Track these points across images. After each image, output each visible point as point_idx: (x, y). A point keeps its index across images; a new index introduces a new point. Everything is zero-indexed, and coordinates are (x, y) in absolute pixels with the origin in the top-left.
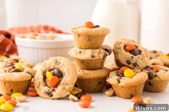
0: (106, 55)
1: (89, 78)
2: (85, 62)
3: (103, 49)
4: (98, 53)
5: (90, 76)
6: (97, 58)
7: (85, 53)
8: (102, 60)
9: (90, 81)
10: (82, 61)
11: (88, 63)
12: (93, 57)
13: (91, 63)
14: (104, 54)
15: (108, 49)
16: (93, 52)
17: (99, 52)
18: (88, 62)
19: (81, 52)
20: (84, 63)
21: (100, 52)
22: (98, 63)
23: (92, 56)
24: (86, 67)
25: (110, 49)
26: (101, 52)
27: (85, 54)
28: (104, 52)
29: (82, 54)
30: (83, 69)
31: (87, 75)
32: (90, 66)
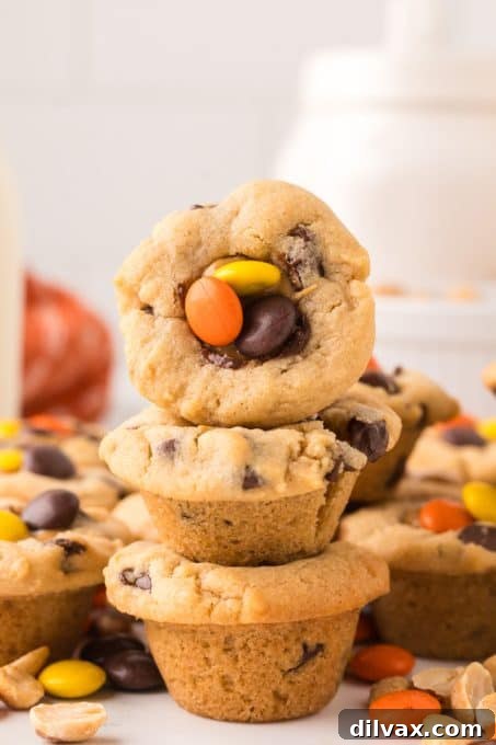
0: (342, 465)
1: (232, 622)
2: (204, 513)
3: (325, 427)
4: (291, 458)
5: (235, 609)
6: (282, 488)
7: (201, 454)
8: (322, 501)
9: (238, 642)
10: (188, 506)
11: (228, 523)
12: (250, 481)
13: (244, 523)
14: (327, 462)
16: (255, 448)
17: (297, 448)
18: (226, 518)
19: (174, 449)
20: (201, 517)
21: (302, 452)
22: (294, 522)
23: (246, 479)
24: (215, 549)
25: (377, 423)
26: (308, 450)
27: (202, 461)
28: (328, 448)
29: (180, 464)
30: (196, 561)
31: (215, 600)
32: (239, 538)
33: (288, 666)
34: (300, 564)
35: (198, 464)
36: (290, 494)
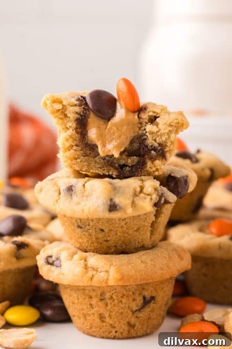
0: (163, 199)
1: (104, 285)
2: (89, 225)
3: (154, 178)
4: (135, 195)
5: (105, 277)
6: (130, 211)
7: (87, 193)
8: (153, 218)
9: (108, 295)
10: (81, 221)
11: (102, 230)
12: (113, 207)
13: (111, 230)
14: (155, 197)
15: (179, 176)
16: (115, 189)
17: (138, 189)
18: (101, 227)
19: (72, 190)
20: (88, 227)
21: (141, 191)
22: (138, 230)
23: (110, 206)
24: (96, 244)
25: (183, 177)
26: (145, 190)
27: (87, 197)
28: (156, 189)
29: (75, 198)
30: (86, 252)
32: (108, 239)
33: (135, 308)
34: (142, 253)
35: (85, 198)
36: (135, 214)
